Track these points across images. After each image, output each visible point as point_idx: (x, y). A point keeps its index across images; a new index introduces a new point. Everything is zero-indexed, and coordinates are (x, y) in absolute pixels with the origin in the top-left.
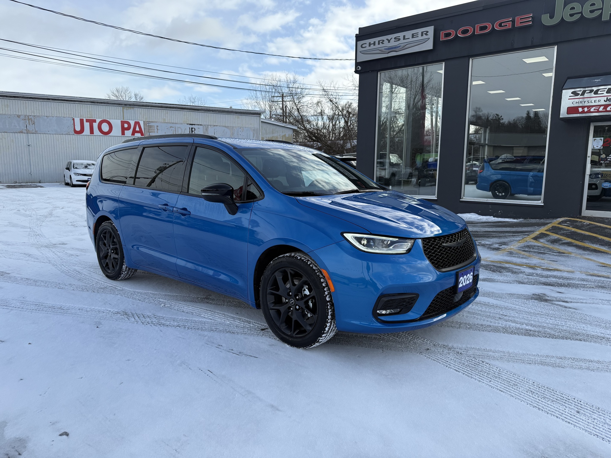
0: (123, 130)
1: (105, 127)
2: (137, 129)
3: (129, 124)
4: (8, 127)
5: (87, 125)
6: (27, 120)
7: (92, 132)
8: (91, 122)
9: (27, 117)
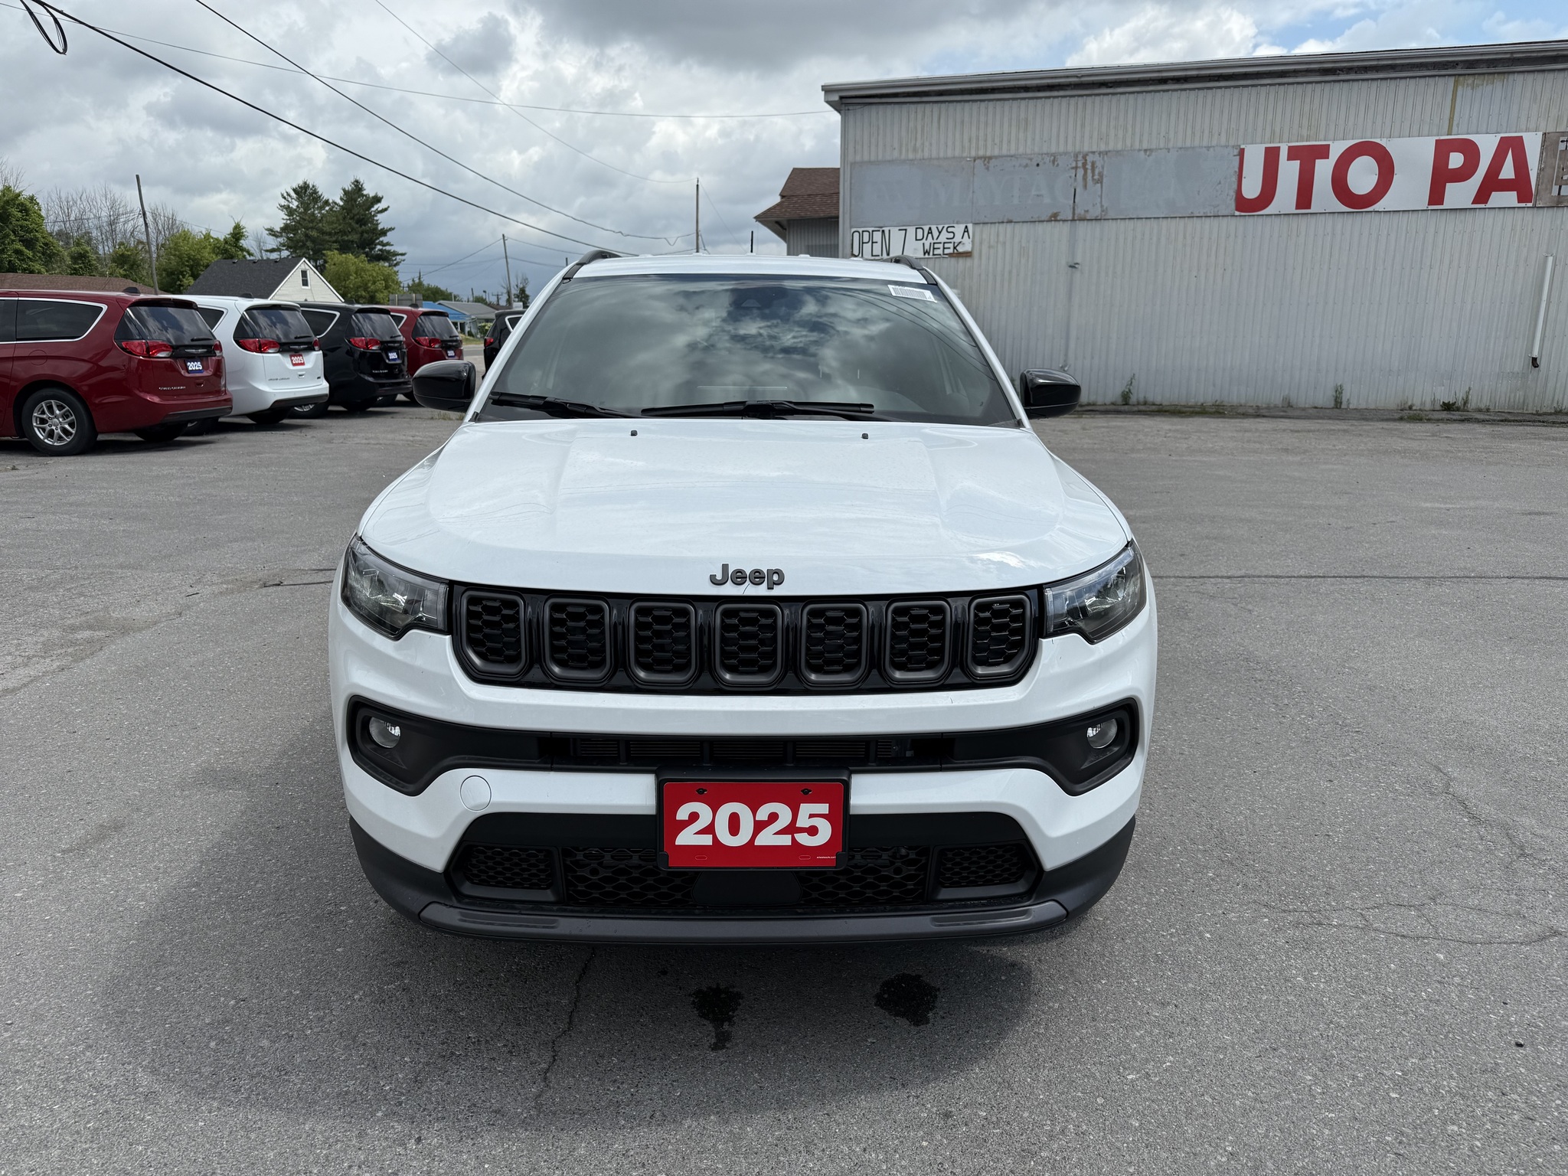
0: (1441, 177)
1: (1363, 176)
2: (1508, 172)
3: (1470, 151)
4: (1016, 201)
5: (1289, 172)
6: (1078, 170)
7: (1304, 198)
8: (1308, 156)
9: (1080, 157)
